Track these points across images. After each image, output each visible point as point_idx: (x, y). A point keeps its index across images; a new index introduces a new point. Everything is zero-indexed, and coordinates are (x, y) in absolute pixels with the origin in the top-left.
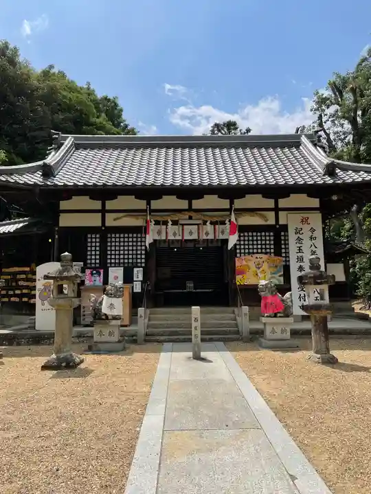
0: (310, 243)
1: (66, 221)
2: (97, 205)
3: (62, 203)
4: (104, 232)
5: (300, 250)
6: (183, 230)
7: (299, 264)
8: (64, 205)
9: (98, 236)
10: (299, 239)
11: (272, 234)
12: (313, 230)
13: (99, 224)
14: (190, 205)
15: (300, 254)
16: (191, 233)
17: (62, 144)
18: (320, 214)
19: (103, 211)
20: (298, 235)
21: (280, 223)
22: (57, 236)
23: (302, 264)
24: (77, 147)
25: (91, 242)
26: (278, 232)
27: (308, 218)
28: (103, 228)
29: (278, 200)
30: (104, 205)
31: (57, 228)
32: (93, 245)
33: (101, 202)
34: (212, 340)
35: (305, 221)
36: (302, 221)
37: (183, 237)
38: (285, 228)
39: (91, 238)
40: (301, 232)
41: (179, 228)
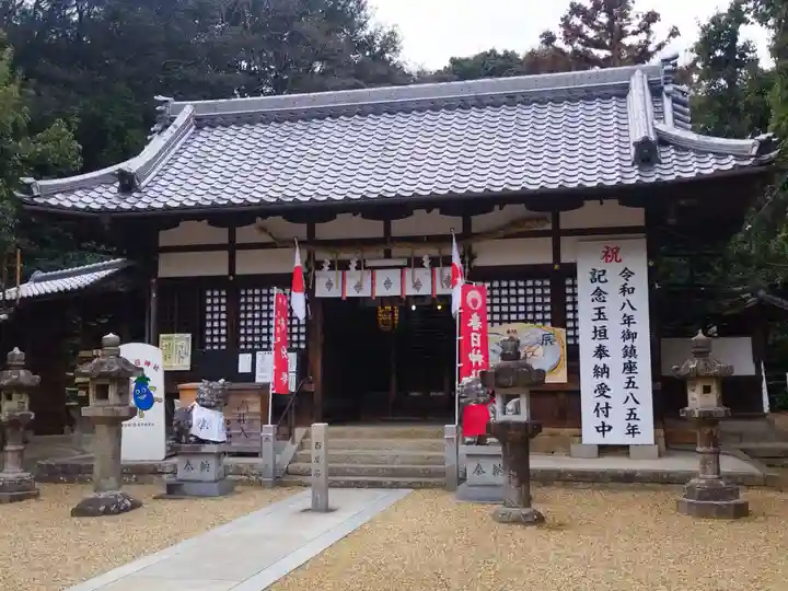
0: (622, 299)
1: (170, 267)
2: (220, 235)
3: (162, 234)
4: (234, 286)
5: (600, 313)
6: (373, 278)
7: (597, 343)
8: (166, 238)
9: (224, 293)
10: (599, 293)
11: (547, 283)
12: (627, 274)
13: (225, 272)
14: (387, 229)
15: (599, 324)
16: (388, 284)
18: (644, 241)
19: (232, 248)
20: (597, 284)
21: (562, 261)
22: (154, 295)
23: (604, 342)
24: (200, 123)
25: (212, 305)
26: (560, 278)
27: (618, 249)
28: (231, 278)
29: (562, 214)
30: (232, 235)
31: (154, 281)
32: (216, 309)
33: (226, 230)
34: (396, 486)
35: (611, 255)
36: (606, 255)
37: (373, 291)
38: (571, 271)
39: (212, 297)
40: (602, 279)
41: (367, 275)
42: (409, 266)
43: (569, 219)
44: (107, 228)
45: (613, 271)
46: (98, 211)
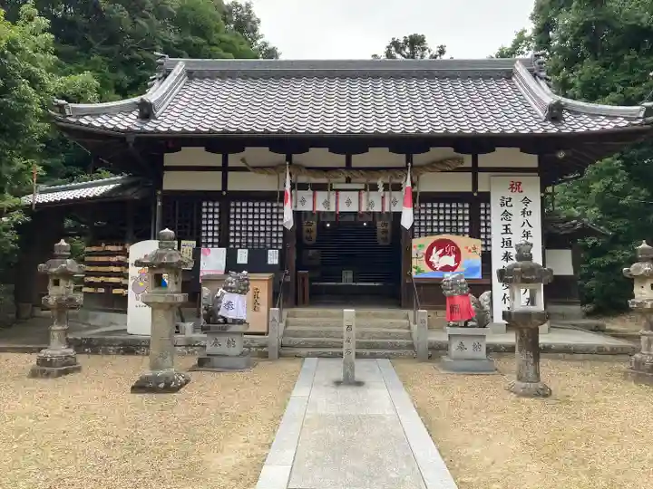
0: (522, 219)
1: (172, 182)
2: (216, 159)
3: (167, 156)
4: (225, 199)
5: (507, 229)
6: (337, 198)
7: (504, 251)
8: (170, 159)
9: (217, 204)
10: (506, 214)
11: (467, 206)
12: (526, 201)
13: (219, 188)
14: (349, 161)
15: (506, 236)
16: (349, 202)
17: (170, 72)
18: (538, 178)
19: (225, 169)
20: (505, 208)
21: (479, 190)
22: (159, 204)
23: (509, 250)
24: (191, 75)
25: (207, 213)
26: (477, 203)
27: (520, 183)
28: (224, 193)
29: (480, 156)
30: (225, 160)
31: (159, 192)
32: (211, 216)
33: (221, 155)
34: (373, 356)
35: (515, 187)
36: (512, 187)
37: (337, 208)
38: (486, 197)
39: (208, 207)
40: (509, 204)
41: (333, 195)
42: (365, 190)
43: (485, 160)
44: (131, 145)
45: (517, 199)
46: (123, 131)
